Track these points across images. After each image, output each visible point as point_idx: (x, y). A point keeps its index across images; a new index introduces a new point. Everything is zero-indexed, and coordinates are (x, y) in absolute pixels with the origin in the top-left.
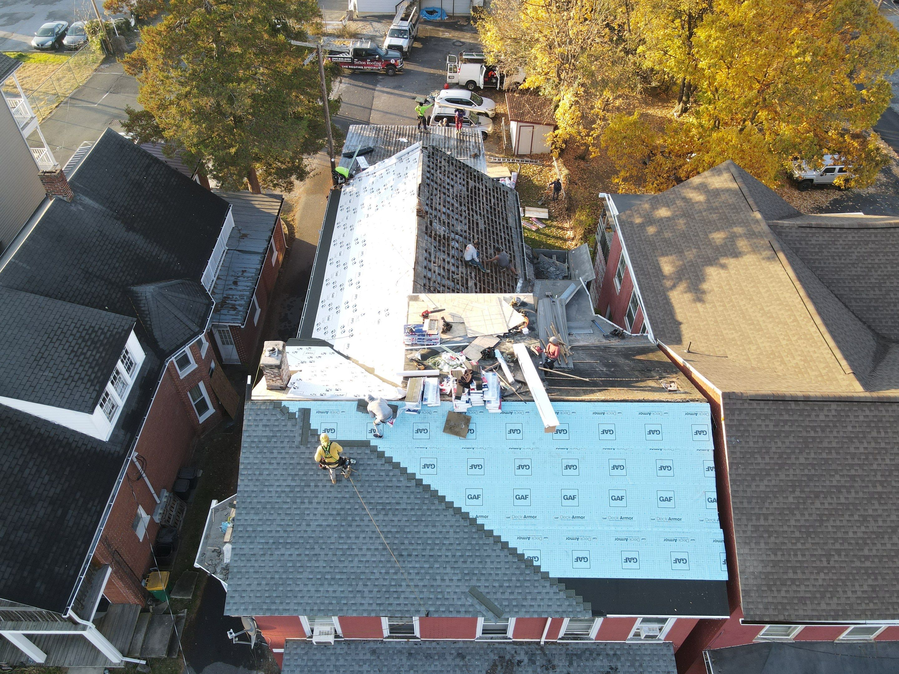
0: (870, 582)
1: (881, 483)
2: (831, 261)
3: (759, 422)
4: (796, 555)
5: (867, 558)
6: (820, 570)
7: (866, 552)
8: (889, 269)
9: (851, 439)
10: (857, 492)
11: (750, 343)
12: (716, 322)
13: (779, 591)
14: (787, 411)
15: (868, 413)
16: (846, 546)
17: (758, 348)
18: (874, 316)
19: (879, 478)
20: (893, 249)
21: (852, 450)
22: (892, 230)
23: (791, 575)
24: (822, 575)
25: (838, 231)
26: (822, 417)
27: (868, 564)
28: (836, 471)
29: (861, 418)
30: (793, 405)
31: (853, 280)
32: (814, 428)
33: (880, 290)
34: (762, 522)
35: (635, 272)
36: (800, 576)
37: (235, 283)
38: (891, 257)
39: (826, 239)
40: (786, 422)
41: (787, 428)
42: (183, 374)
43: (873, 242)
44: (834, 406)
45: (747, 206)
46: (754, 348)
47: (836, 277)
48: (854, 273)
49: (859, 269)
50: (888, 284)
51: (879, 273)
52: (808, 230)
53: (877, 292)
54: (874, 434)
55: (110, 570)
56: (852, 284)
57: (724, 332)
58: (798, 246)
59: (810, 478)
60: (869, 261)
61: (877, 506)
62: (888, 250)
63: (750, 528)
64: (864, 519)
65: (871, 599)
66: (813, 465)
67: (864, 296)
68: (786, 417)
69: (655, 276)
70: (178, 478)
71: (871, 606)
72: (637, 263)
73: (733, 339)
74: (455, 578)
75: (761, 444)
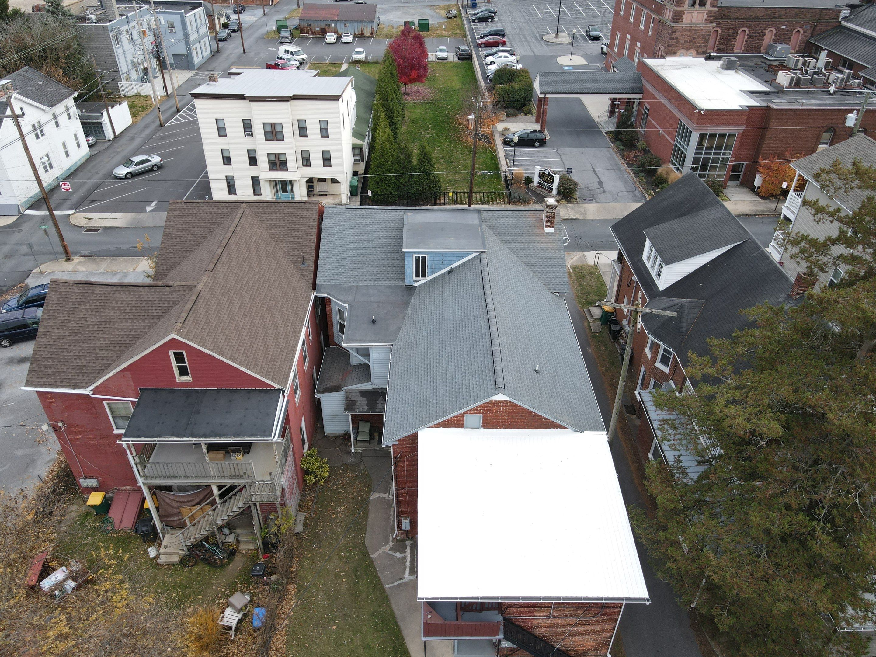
45: (200, 297)
57: (274, 265)
69: (290, 320)
72: (295, 338)
73: (274, 259)
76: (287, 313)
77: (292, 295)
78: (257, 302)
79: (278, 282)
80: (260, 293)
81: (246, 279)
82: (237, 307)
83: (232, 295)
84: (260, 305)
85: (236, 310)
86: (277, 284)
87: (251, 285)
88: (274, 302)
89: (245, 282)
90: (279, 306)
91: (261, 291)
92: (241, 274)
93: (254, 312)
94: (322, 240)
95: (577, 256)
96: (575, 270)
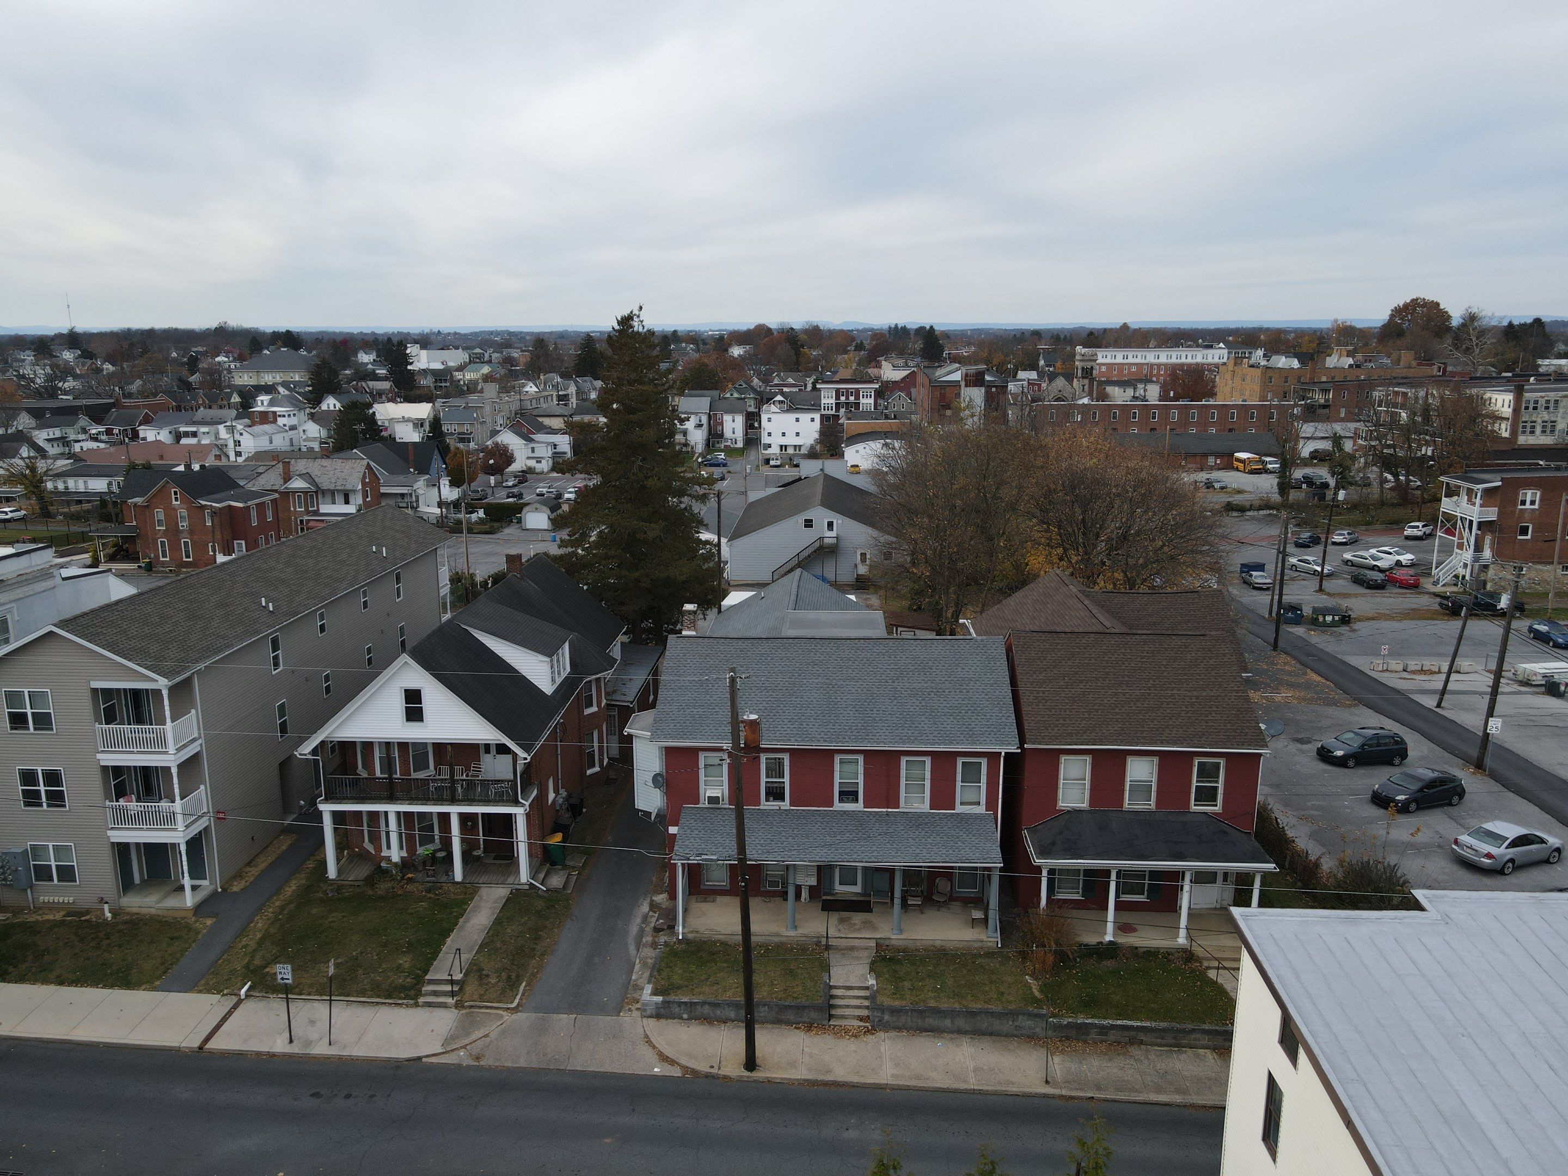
0: (1120, 726)
1: (1128, 676)
3: (1038, 643)
4: (1065, 712)
5: (1118, 714)
7: (1117, 710)
10: (1110, 680)
13: (1053, 730)
14: (1059, 638)
15: (1117, 639)
16: (1102, 707)
21: (1106, 659)
23: (1061, 721)
24: (1084, 722)
30: (1063, 635)
32: (1078, 647)
36: (1068, 722)
39: (1127, 599)
40: (1058, 643)
41: (1059, 647)
42: (588, 711)
43: (1165, 601)
44: (1092, 635)
47: (1137, 622)
48: (1151, 620)
49: (1155, 618)
51: (1172, 620)
52: (1111, 594)
54: (1123, 651)
55: (535, 793)
58: (1104, 603)
59: (1076, 673)
60: (1163, 613)
61: (1125, 688)
62: (1178, 606)
63: (1031, 697)
64: (1116, 694)
65: (1120, 734)
66: (1078, 666)
68: (1058, 641)
71: (1121, 737)
74: (817, 724)
75: (1040, 655)
95: (464, 1047)
96: (518, 976)
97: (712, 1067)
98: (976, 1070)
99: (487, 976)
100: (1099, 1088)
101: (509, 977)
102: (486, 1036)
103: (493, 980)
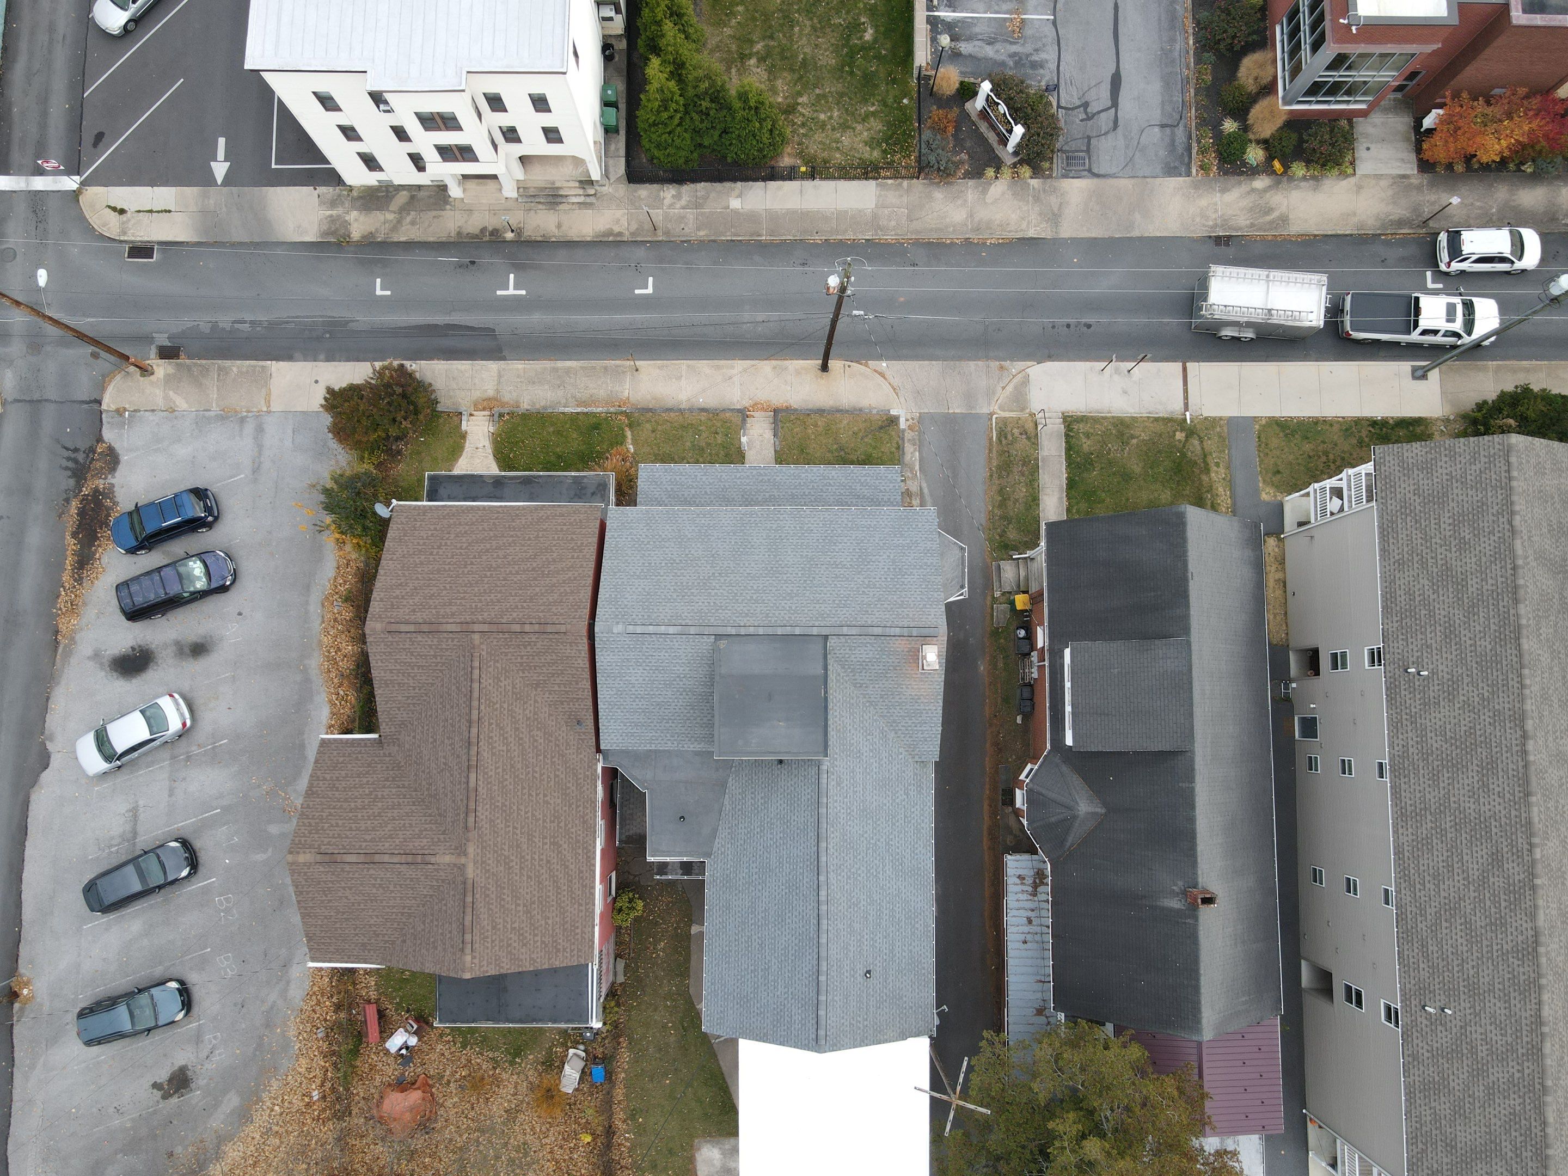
0: (514, 524)
2: (414, 823)
3: (562, 611)
4: (559, 537)
6: (545, 530)
8: (360, 815)
9: (498, 601)
10: (505, 571)
11: (528, 719)
12: (545, 757)
13: (575, 520)
14: (539, 618)
15: (480, 617)
16: (523, 542)
17: (524, 710)
18: (391, 773)
19: (486, 580)
20: (348, 833)
22: (342, 851)
23: (565, 527)
24: (545, 527)
25: (396, 852)
26: (515, 615)
27: (512, 533)
28: (516, 583)
29: (486, 614)
31: (399, 804)
32: (523, 607)
33: (376, 795)
34: (576, 555)
35: (594, 858)
36: (559, 527)
37: (1030, 921)
38: (353, 826)
39: (411, 844)
40: (542, 611)
41: (542, 608)
43: (365, 841)
44: (504, 621)
46: (528, 712)
47: (414, 808)
48: (396, 811)
49: (389, 815)
50: (367, 801)
51: (371, 811)
52: (426, 852)
53: (379, 794)
54: (479, 605)
56: (401, 801)
57: (542, 741)
58: (442, 837)
59: (535, 579)
60: (376, 822)
61: (494, 564)
62: (354, 833)
63: (586, 552)
64: (505, 557)
65: (517, 515)
66: (531, 586)
67: (394, 790)
68: (541, 614)
70: (1031, 700)
73: (539, 729)
76: (573, 830)
77: (574, 788)
78: (536, 840)
79: (552, 776)
80: (537, 820)
81: (515, 808)
82: (518, 871)
83: (506, 853)
84: (541, 844)
85: (517, 878)
86: (552, 783)
87: (523, 813)
88: (555, 824)
89: (515, 815)
90: (562, 824)
91: (537, 814)
92: (507, 803)
93: (536, 863)
94: (599, 686)
95: (1014, 376)
96: (1001, 442)
97: (849, 366)
98: (679, 378)
99: (1021, 434)
100: (606, 368)
101: (1006, 438)
102: (1003, 388)
103: (1016, 431)
